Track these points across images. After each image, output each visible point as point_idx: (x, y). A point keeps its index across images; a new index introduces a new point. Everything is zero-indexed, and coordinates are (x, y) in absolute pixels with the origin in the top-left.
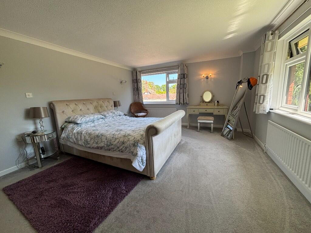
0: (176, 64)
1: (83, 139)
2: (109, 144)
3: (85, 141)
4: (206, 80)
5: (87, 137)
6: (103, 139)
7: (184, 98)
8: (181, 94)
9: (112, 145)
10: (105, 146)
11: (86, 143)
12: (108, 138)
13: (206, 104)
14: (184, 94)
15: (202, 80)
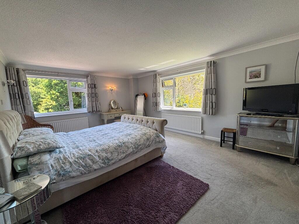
0: (83, 73)
1: (98, 160)
2: (137, 146)
3: (103, 160)
4: (110, 91)
5: (104, 155)
6: (128, 146)
7: (97, 106)
8: (93, 102)
9: (140, 145)
10: (134, 149)
11: (106, 161)
12: (132, 142)
13: (114, 110)
14: (97, 102)
15: (108, 91)
